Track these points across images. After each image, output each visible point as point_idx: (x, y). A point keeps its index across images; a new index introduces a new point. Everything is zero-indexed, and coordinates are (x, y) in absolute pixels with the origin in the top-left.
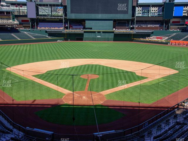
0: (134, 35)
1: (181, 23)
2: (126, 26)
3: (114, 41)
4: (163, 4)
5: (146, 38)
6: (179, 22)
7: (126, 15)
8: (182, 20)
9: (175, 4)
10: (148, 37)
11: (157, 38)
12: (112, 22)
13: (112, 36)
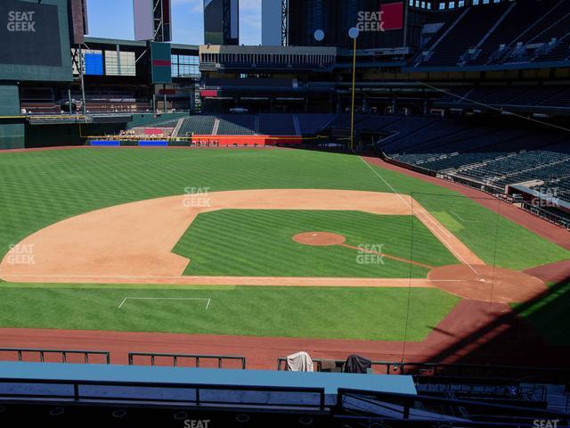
0: (84, 125)
1: (178, 94)
2: (51, 101)
3: (26, 147)
4: (145, 45)
5: (122, 132)
6: (172, 92)
7: (56, 69)
8: (181, 86)
9: (172, 47)
10: (125, 130)
11: (150, 132)
12: (16, 88)
13: (17, 133)
